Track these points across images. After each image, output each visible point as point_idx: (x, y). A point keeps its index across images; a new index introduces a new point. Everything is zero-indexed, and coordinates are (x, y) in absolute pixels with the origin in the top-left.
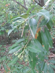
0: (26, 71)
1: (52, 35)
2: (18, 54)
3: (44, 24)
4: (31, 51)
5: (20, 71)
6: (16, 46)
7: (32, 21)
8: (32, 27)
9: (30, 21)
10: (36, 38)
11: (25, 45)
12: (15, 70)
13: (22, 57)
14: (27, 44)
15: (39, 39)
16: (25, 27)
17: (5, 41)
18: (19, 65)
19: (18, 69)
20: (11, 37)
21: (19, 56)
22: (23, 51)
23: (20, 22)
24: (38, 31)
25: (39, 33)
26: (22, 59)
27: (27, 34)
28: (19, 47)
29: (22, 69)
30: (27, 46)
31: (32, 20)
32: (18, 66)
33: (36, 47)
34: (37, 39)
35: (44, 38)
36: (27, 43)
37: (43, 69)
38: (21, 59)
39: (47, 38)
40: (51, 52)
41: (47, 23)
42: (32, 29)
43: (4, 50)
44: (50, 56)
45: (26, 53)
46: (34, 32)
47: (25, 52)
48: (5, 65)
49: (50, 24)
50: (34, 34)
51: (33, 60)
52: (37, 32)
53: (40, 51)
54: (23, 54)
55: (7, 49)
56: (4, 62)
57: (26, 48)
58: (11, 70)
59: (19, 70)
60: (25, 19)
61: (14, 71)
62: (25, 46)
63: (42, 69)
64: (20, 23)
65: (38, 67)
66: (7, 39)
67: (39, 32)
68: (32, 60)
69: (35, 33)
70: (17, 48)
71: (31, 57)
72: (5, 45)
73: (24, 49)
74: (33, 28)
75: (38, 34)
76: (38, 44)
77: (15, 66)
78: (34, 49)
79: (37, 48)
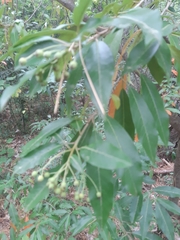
0: (79, 225)
1: (167, 101)
2: (47, 174)
3: (138, 63)
4: (93, 163)
5: (62, 222)
6: (38, 145)
7: (95, 52)
8: (94, 75)
9: (89, 53)
10: (112, 115)
11: (74, 140)
12: (46, 220)
13: (64, 184)
14: (79, 138)
15: (124, 117)
16: (68, 74)
17: (9, 127)
18: (60, 203)
19: (54, 216)
20: (28, 113)
21: (50, 184)
22: (67, 164)
23: (48, 53)
24: (120, 90)
25: (120, 97)
26: (62, 191)
27: (83, 101)
28: (51, 149)
29: (68, 216)
30: (79, 146)
31: (93, 46)
32: (57, 207)
33: (114, 150)
34: (116, 118)
35: (141, 112)
36: (81, 134)
37: (137, 215)
38: (58, 191)
39: (149, 113)
40: (161, 157)
41: (151, 56)
42: (93, 82)
43: (6, 154)
44: (158, 171)
45: (75, 171)
46: (103, 93)
47: (71, 166)
48: (11, 206)
49: (162, 62)
50: (103, 102)
51: (102, 195)
52: (114, 92)
53: (128, 164)
54: (66, 174)
55: (16, 151)
56: (8, 197)
57: (75, 152)
58: (32, 222)
59: (59, 219)
60: (67, 44)
61: (43, 223)
62: (71, 146)
63: (133, 215)
64: (47, 57)
65: (119, 209)
66: (17, 119)
67: (123, 91)
68: (99, 194)
69: (108, 94)
70: (45, 152)
71: (97, 183)
72: (10, 141)
73: (71, 157)
74: (98, 78)
75: (117, 100)
76: (119, 136)
77: (47, 207)
78: (106, 155)
79: (114, 153)
